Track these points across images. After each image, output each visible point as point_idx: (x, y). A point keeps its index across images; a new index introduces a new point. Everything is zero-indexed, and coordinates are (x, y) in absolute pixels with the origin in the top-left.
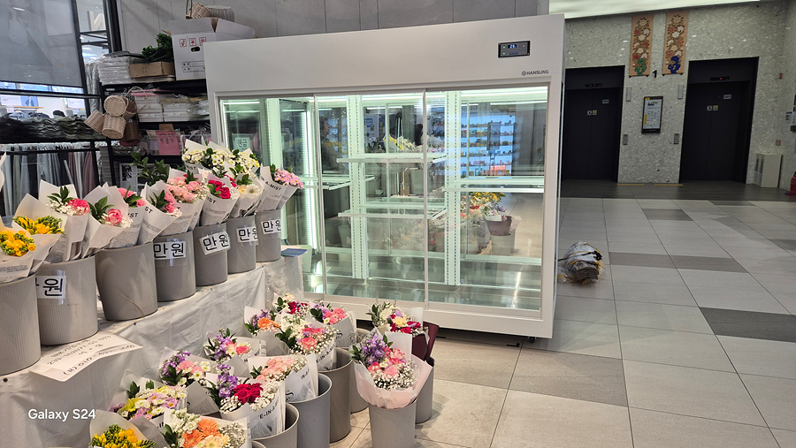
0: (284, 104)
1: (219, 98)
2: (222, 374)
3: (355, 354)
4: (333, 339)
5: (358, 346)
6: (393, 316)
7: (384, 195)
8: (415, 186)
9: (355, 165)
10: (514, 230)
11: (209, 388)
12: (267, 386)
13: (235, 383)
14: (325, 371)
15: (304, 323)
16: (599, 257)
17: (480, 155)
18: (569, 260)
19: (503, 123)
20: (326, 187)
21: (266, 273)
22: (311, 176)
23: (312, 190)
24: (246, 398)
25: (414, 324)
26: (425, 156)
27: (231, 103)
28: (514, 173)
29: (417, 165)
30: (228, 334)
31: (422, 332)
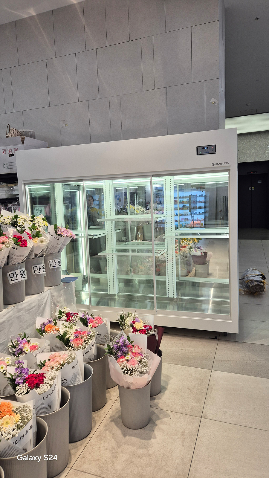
0: (66, 187)
1: (25, 184)
2: (18, 367)
3: (109, 350)
4: (94, 338)
5: (111, 344)
6: (134, 322)
7: (127, 240)
8: (147, 235)
9: (109, 223)
10: (209, 261)
11: (9, 378)
12: (49, 374)
13: (26, 373)
14: (89, 361)
15: (75, 327)
16: (264, 277)
17: (185, 215)
18: (245, 280)
19: (198, 196)
20: (91, 237)
21: (51, 294)
22: (82, 230)
23: (83, 239)
24: (34, 385)
25: (148, 327)
26: (152, 216)
27: (33, 187)
28: (206, 226)
29: (148, 222)
30: (25, 336)
31: (153, 333)
